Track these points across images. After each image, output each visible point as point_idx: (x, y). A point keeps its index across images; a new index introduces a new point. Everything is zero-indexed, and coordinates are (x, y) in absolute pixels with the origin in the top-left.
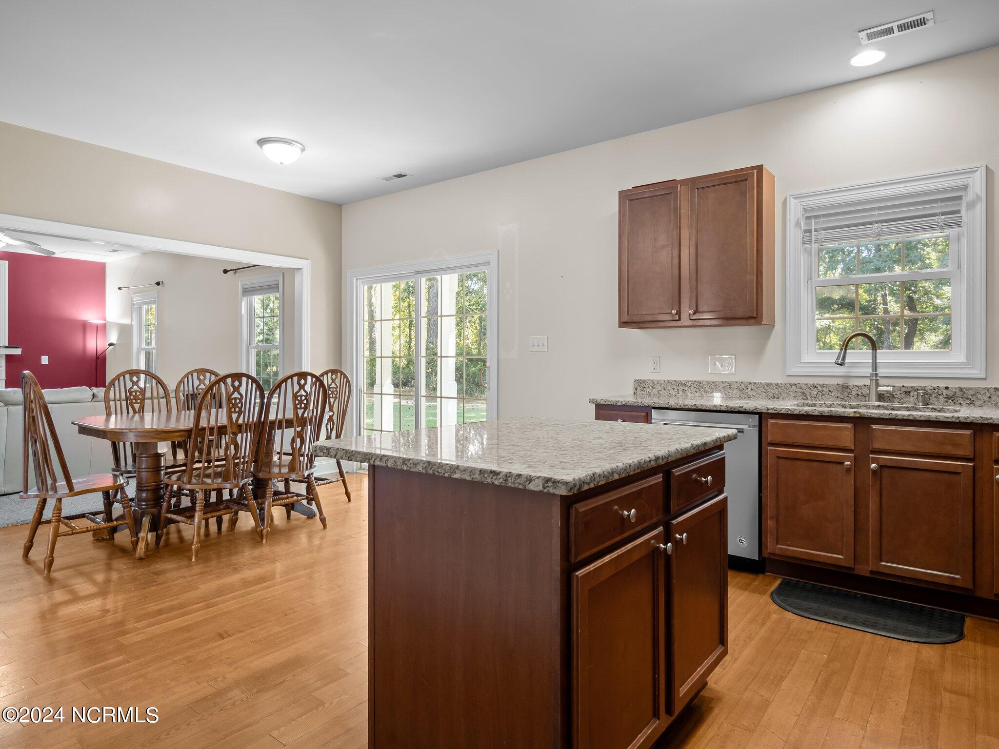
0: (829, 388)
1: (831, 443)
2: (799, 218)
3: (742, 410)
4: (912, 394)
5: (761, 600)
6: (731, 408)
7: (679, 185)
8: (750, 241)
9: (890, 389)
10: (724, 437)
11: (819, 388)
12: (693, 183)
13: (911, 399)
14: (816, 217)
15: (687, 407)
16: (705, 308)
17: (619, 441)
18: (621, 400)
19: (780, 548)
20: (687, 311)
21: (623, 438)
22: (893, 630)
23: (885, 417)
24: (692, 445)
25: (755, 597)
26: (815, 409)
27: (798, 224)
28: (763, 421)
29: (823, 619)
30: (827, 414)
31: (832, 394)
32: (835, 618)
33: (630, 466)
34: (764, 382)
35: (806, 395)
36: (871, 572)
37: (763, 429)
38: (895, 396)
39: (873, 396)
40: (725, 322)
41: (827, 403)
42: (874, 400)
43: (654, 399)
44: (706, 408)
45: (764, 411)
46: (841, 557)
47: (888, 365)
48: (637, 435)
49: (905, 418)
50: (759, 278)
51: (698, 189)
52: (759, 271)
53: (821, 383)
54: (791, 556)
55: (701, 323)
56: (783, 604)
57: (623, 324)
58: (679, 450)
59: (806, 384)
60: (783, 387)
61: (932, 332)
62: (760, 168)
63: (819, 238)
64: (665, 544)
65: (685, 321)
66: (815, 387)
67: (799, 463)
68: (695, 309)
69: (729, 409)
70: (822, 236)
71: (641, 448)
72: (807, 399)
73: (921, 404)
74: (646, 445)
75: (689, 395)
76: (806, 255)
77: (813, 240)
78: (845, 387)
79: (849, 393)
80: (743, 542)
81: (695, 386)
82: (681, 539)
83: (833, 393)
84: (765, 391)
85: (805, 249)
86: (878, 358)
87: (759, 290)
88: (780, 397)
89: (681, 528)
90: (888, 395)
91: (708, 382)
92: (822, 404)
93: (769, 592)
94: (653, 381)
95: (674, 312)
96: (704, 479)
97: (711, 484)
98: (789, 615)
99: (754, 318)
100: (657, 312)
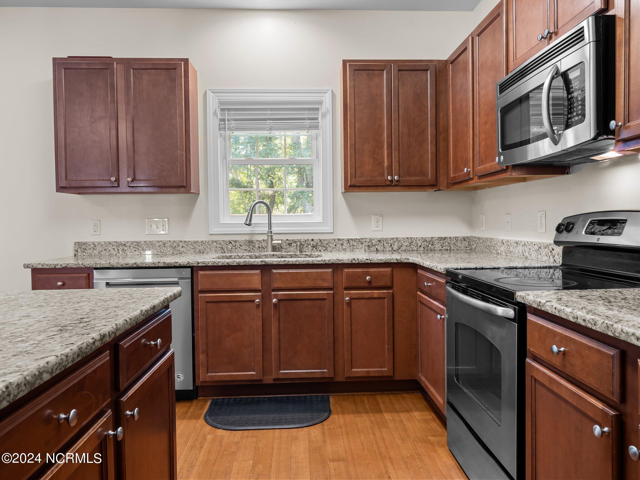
0: (240, 243)
1: (245, 286)
2: (216, 109)
3: (177, 265)
4: (292, 245)
5: (198, 425)
6: (168, 264)
7: (115, 63)
8: (179, 121)
9: (280, 242)
10: (171, 296)
11: (233, 243)
12: (128, 63)
13: (292, 249)
14: (229, 110)
15: (128, 266)
16: (142, 177)
17: (54, 317)
18: (60, 263)
19: (210, 376)
20: (125, 179)
21: (59, 313)
22: (291, 422)
23: (281, 263)
24: (141, 311)
25: (192, 422)
26: (234, 261)
27: (215, 114)
28: (194, 273)
29: (245, 428)
30: (242, 264)
31: (242, 248)
32: (254, 425)
33: (67, 356)
34: (192, 240)
35: (224, 249)
36: (274, 380)
37: (195, 280)
38: (283, 247)
39: (270, 248)
40: (160, 190)
41: (239, 255)
42: (270, 251)
43: (95, 260)
44: (145, 266)
45: (195, 265)
46: (254, 373)
47: (279, 225)
48: (77, 306)
49: (294, 263)
50: (187, 154)
51: (133, 69)
52: (187, 149)
53: (234, 239)
54: (218, 380)
55: (139, 190)
56: (214, 423)
57: (61, 189)
58: (128, 320)
59: (224, 241)
60: (207, 244)
61: (282, 204)
62: (186, 61)
63: (231, 126)
64: (115, 429)
65: (124, 187)
66: (230, 243)
67: (223, 305)
68: (133, 177)
69: (166, 265)
70: (233, 125)
71: (82, 325)
72: (225, 252)
73: (298, 252)
74: (88, 320)
75: (129, 254)
76: (222, 139)
77: (227, 128)
78: (251, 242)
79: (253, 246)
80: (180, 377)
81: (134, 246)
82: (133, 415)
83: (243, 246)
84: (193, 247)
85: (221, 135)
86: (272, 220)
87: (188, 164)
88: (205, 251)
89: (133, 403)
90: (279, 247)
91: (145, 242)
92: (236, 256)
93: (203, 416)
94: (93, 243)
95: (113, 179)
96: (154, 343)
97: (160, 346)
98: (220, 432)
99: (184, 187)
100: (96, 178)
